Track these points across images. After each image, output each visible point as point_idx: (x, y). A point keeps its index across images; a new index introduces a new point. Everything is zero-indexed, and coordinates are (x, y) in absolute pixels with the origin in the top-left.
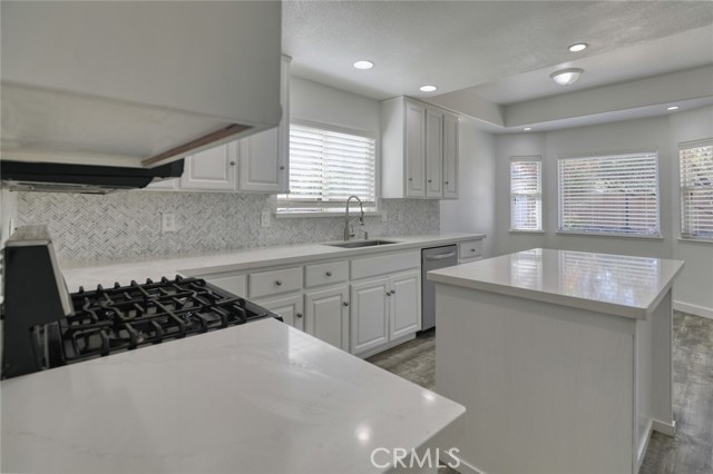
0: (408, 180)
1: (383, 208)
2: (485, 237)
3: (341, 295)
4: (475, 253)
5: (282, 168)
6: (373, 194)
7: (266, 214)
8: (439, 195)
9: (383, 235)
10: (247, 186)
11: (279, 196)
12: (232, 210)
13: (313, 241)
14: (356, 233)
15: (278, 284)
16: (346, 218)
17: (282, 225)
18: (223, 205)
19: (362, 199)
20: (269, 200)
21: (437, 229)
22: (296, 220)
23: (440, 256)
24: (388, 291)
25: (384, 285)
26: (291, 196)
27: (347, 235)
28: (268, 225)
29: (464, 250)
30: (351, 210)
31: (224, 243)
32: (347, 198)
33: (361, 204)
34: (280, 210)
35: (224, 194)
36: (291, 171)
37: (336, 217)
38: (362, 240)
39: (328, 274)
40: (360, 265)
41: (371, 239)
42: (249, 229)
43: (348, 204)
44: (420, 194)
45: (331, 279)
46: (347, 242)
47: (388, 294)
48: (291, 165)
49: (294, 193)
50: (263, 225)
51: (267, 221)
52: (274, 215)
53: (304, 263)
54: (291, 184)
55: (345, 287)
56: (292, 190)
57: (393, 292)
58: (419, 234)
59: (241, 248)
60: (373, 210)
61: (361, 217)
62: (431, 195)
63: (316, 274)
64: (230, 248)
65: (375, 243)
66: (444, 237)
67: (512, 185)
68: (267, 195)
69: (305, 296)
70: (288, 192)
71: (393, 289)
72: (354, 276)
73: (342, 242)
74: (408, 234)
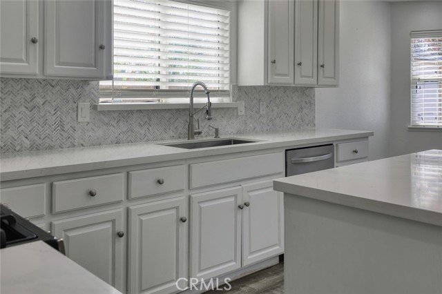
0: (271, 62)
1: (239, 98)
2: (372, 134)
3: (177, 208)
4: (357, 156)
5: (102, 47)
6: (227, 81)
7: (85, 105)
8: (311, 81)
9: (239, 132)
10: (55, 69)
11: (103, 83)
12: (39, 101)
13: (147, 140)
14: (204, 131)
15: (92, 194)
16: (190, 110)
17: (106, 120)
18: (27, 94)
19: (210, 86)
20: (87, 88)
21: (311, 125)
22: (125, 114)
23: (311, 159)
24: (240, 202)
25: (236, 196)
26: (117, 83)
27: (191, 133)
28: (88, 119)
29: (343, 151)
30: (196, 100)
31: (27, 143)
32: (191, 85)
33: (208, 93)
34: (102, 101)
35: (27, 80)
36: (115, 52)
37: (178, 110)
38: (211, 138)
39: (160, 182)
40: (205, 171)
41: (223, 137)
42: (61, 124)
43: (192, 92)
44: (287, 80)
45: (163, 188)
46: (191, 141)
47: (241, 208)
48: (115, 43)
49: (121, 79)
50: (80, 119)
51: (85, 115)
52: (94, 107)
53: (127, 168)
54: (115, 68)
55: (182, 198)
56: (115, 76)
57: (247, 205)
58: (288, 130)
59: (50, 149)
60: (226, 100)
61: (209, 110)
62: (301, 81)
63: (143, 182)
64: (35, 149)
65: (229, 142)
66: (320, 135)
67: (413, 68)
68: (86, 81)
69: (128, 210)
70: (110, 78)
71: (246, 200)
72: (194, 185)
73: (185, 141)
74: (273, 130)
